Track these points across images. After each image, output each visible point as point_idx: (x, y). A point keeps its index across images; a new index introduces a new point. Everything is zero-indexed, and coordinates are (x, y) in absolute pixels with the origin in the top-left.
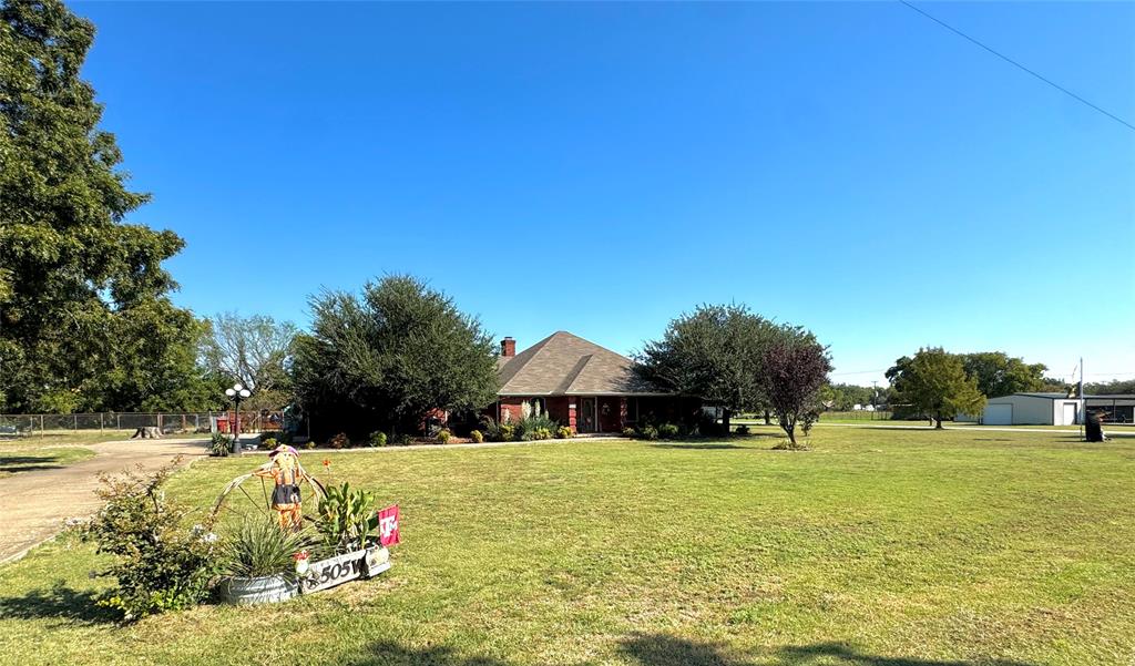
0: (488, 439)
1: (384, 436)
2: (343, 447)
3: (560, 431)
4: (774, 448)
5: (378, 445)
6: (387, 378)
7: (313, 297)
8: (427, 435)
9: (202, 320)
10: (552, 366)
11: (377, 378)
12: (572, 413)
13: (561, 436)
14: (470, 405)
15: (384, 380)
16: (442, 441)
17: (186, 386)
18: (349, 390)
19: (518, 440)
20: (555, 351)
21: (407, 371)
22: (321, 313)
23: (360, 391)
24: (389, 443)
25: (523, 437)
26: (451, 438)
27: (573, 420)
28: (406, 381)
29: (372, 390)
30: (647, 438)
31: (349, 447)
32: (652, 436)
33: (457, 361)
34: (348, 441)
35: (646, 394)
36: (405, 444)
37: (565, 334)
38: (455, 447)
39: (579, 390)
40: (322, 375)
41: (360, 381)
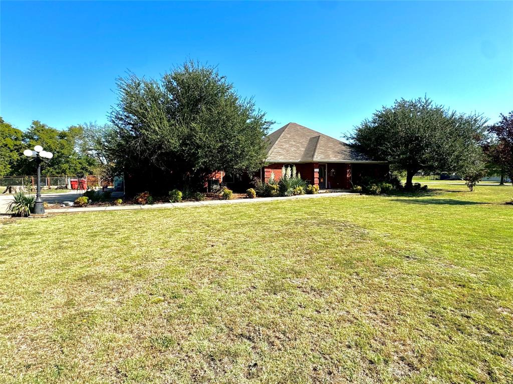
0: (259, 195)
1: (181, 194)
2: (147, 203)
3: (310, 188)
4: (507, 203)
5: (176, 201)
6: (184, 144)
7: (121, 79)
8: (209, 191)
9: (78, 126)
10: (294, 143)
11: (174, 143)
12: (316, 175)
13: (310, 192)
14: (247, 167)
15: (181, 145)
16: (226, 197)
17: (68, 162)
18: (151, 155)
19: (282, 196)
20: (292, 134)
21: (201, 137)
22: (128, 93)
23: (160, 155)
24: (184, 199)
25: (286, 193)
26: (232, 195)
27: (316, 180)
28: (199, 147)
29: (171, 154)
30: (374, 193)
31: (152, 203)
32: (377, 192)
33: (241, 131)
34: (151, 198)
35: (364, 161)
36: (197, 200)
37: (295, 124)
38: (236, 201)
39: (321, 158)
40: (127, 142)
41: (160, 147)
